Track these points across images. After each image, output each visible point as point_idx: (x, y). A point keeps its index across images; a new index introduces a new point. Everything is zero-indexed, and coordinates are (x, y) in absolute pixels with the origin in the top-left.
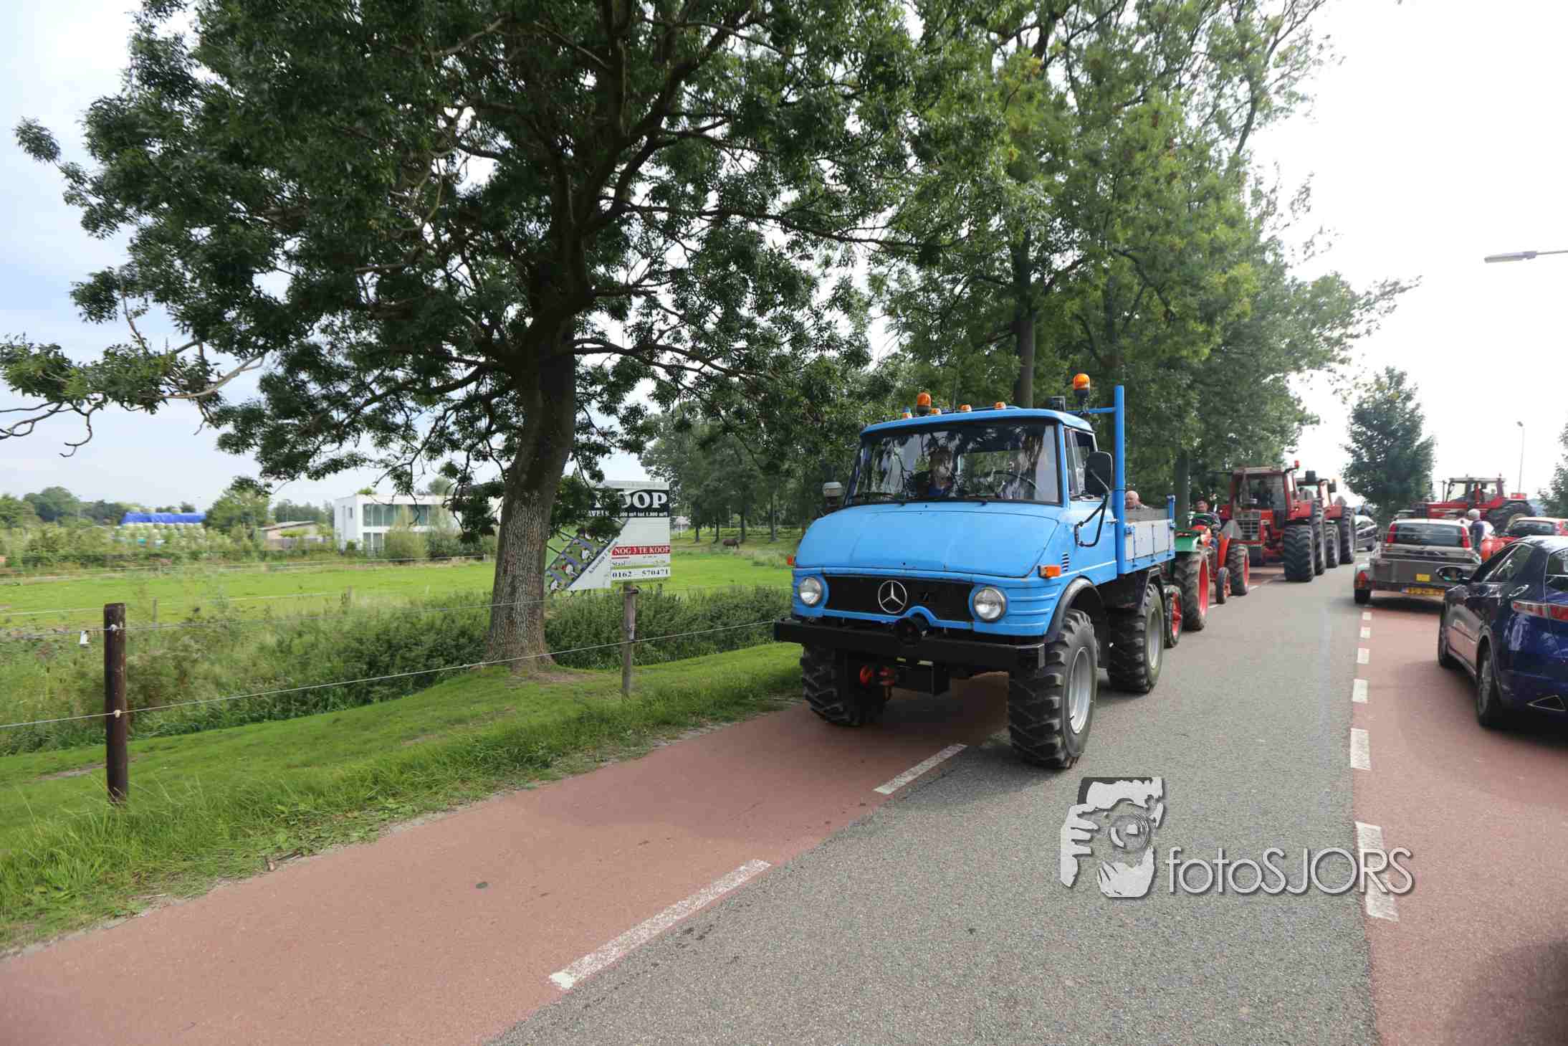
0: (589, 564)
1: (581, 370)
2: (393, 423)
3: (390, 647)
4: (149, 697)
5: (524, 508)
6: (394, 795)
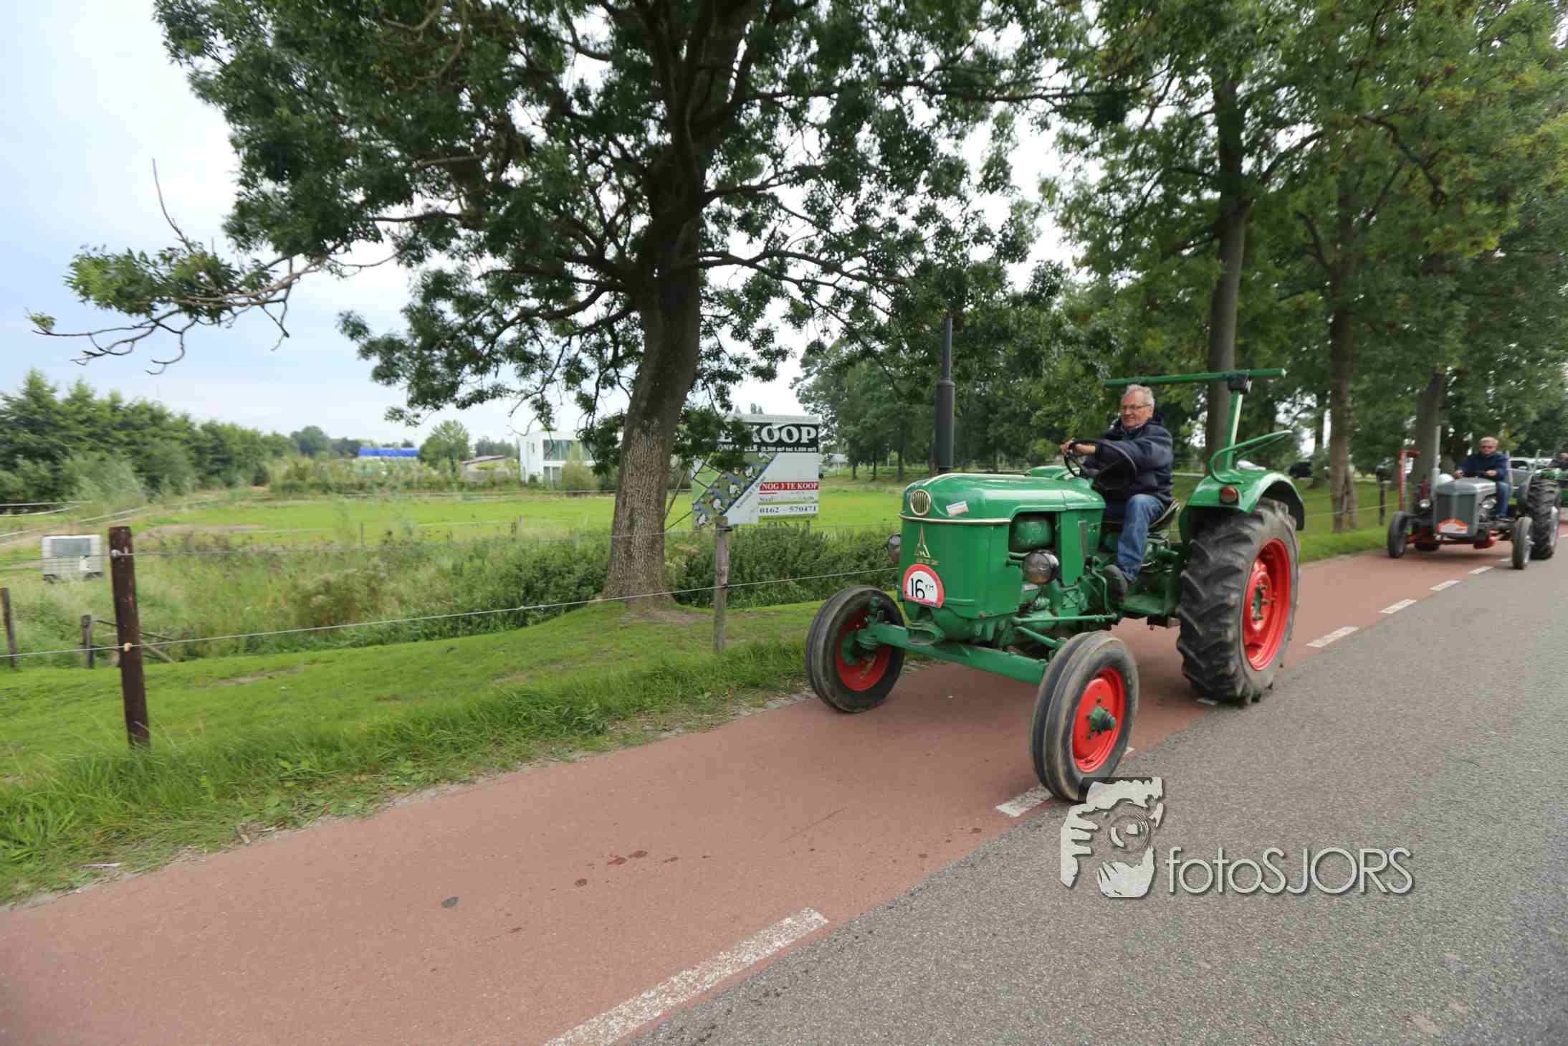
0: (736, 499)
1: (710, 292)
2: (531, 353)
3: (546, 573)
4: (345, 609)
5: (644, 437)
6: (415, 757)
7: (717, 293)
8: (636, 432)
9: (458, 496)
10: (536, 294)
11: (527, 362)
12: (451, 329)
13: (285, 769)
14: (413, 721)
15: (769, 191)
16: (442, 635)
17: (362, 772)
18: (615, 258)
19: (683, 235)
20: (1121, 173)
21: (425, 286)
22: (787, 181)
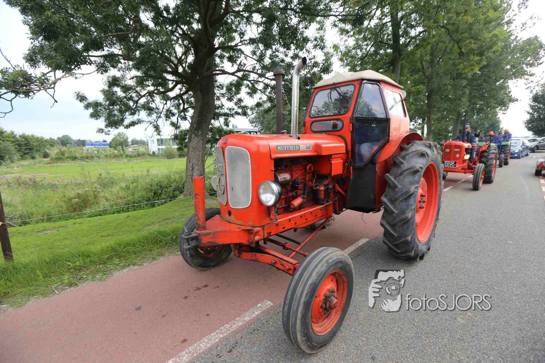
1: (218, 84)
2: (151, 107)
3: (161, 187)
4: (85, 204)
5: (196, 138)
6: (120, 257)
7: (221, 85)
8: (193, 136)
9: (126, 160)
10: (153, 85)
11: (150, 110)
12: (120, 98)
13: (70, 265)
14: (118, 245)
15: (238, 47)
16: (123, 211)
17: (100, 264)
18: (183, 72)
19: (207, 63)
20: (360, 42)
21: (109, 82)
22: (245, 44)
